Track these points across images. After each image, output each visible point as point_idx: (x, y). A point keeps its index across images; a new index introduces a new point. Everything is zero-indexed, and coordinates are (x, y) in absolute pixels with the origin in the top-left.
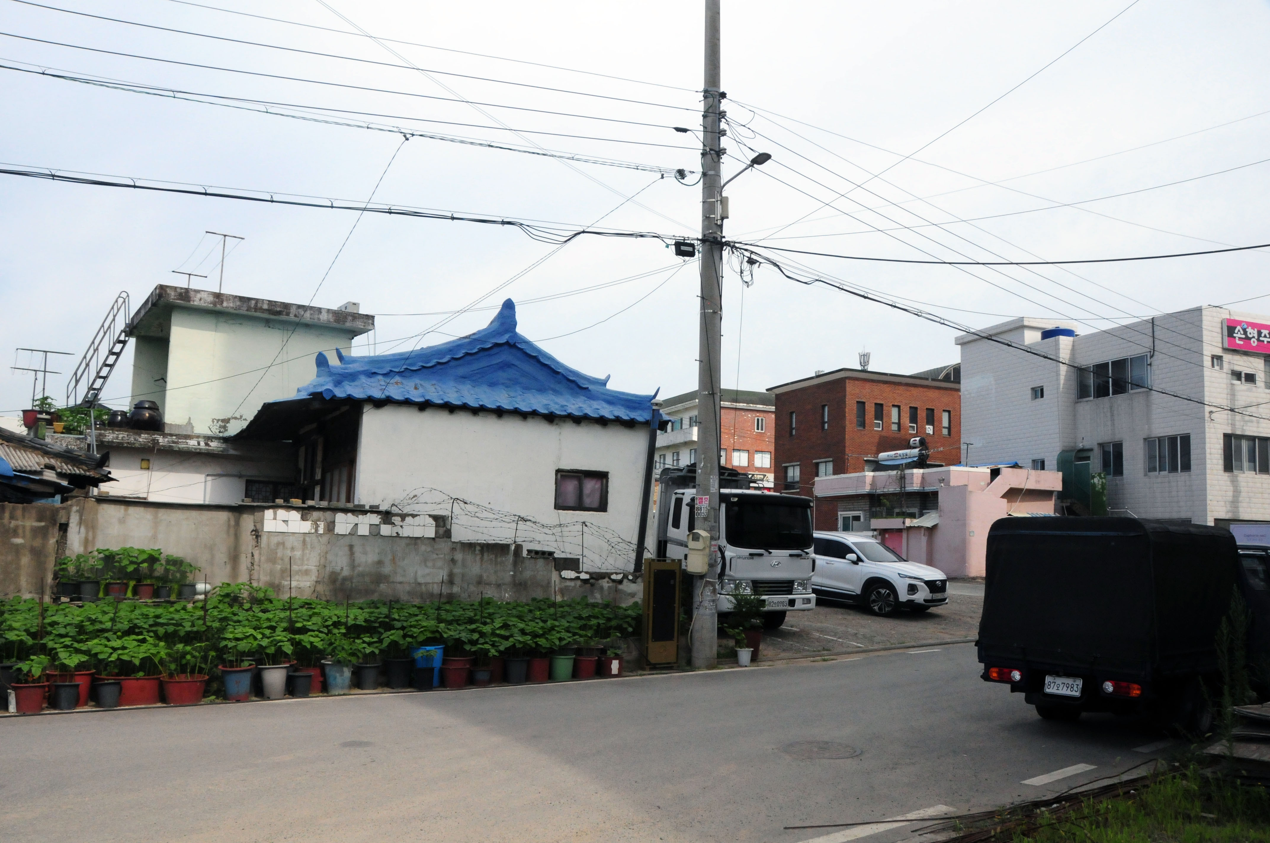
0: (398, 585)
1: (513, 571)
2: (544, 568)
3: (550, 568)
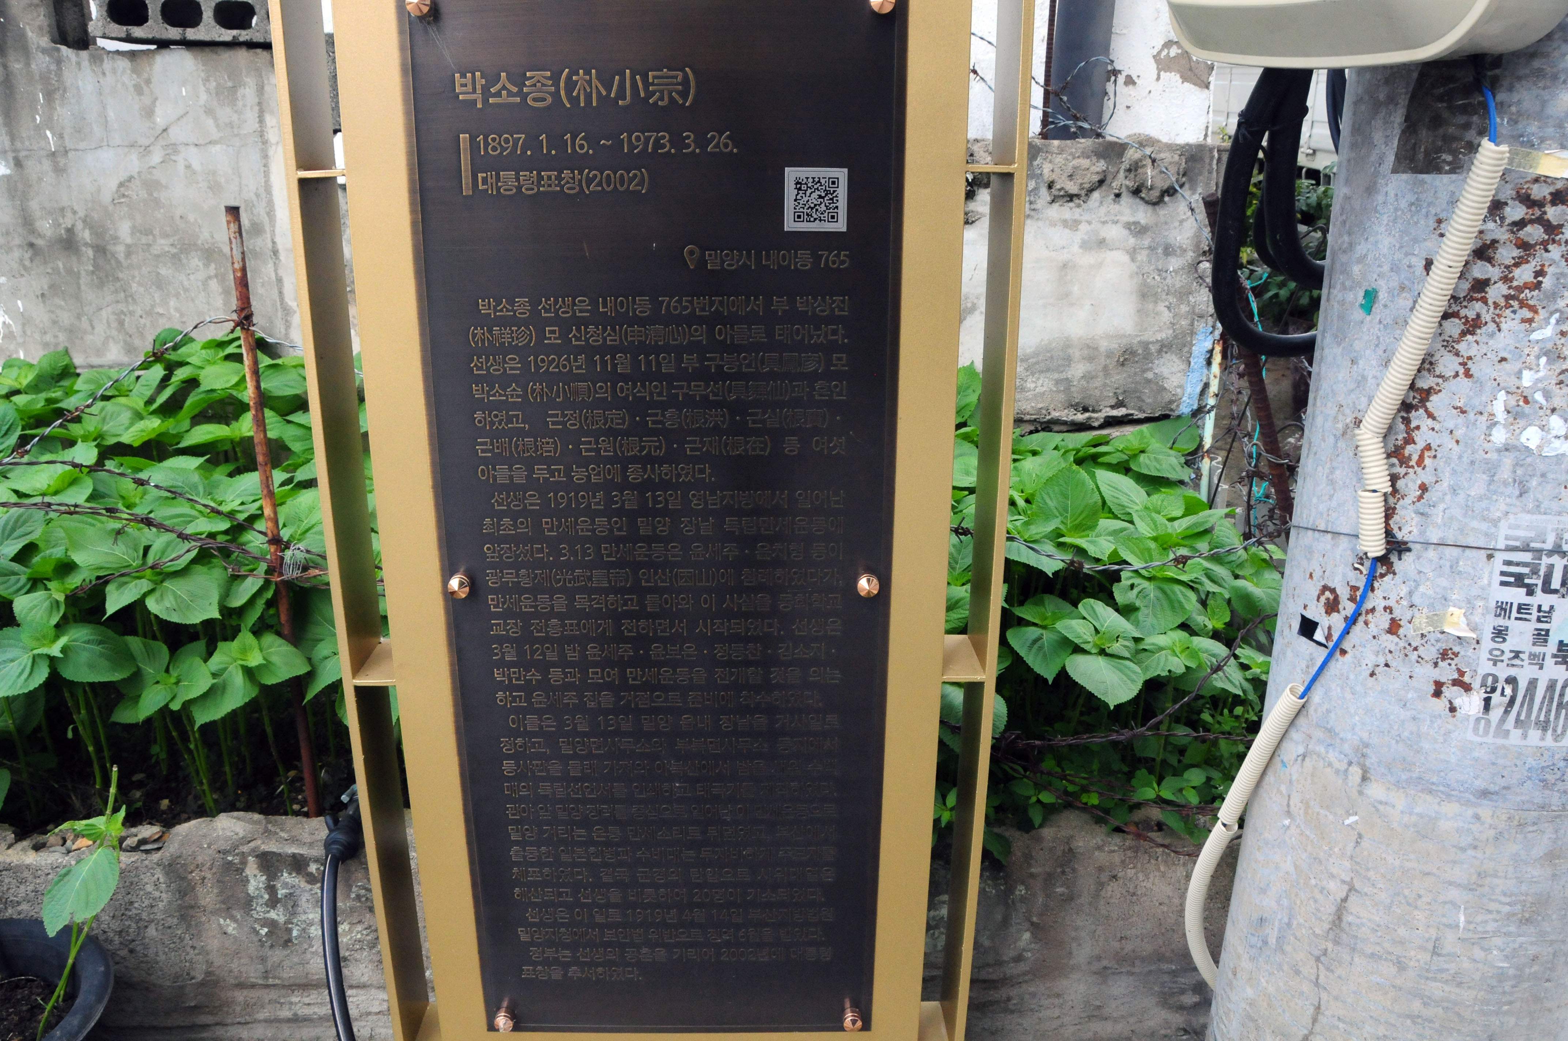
2: (210, 122)
3: (251, 117)
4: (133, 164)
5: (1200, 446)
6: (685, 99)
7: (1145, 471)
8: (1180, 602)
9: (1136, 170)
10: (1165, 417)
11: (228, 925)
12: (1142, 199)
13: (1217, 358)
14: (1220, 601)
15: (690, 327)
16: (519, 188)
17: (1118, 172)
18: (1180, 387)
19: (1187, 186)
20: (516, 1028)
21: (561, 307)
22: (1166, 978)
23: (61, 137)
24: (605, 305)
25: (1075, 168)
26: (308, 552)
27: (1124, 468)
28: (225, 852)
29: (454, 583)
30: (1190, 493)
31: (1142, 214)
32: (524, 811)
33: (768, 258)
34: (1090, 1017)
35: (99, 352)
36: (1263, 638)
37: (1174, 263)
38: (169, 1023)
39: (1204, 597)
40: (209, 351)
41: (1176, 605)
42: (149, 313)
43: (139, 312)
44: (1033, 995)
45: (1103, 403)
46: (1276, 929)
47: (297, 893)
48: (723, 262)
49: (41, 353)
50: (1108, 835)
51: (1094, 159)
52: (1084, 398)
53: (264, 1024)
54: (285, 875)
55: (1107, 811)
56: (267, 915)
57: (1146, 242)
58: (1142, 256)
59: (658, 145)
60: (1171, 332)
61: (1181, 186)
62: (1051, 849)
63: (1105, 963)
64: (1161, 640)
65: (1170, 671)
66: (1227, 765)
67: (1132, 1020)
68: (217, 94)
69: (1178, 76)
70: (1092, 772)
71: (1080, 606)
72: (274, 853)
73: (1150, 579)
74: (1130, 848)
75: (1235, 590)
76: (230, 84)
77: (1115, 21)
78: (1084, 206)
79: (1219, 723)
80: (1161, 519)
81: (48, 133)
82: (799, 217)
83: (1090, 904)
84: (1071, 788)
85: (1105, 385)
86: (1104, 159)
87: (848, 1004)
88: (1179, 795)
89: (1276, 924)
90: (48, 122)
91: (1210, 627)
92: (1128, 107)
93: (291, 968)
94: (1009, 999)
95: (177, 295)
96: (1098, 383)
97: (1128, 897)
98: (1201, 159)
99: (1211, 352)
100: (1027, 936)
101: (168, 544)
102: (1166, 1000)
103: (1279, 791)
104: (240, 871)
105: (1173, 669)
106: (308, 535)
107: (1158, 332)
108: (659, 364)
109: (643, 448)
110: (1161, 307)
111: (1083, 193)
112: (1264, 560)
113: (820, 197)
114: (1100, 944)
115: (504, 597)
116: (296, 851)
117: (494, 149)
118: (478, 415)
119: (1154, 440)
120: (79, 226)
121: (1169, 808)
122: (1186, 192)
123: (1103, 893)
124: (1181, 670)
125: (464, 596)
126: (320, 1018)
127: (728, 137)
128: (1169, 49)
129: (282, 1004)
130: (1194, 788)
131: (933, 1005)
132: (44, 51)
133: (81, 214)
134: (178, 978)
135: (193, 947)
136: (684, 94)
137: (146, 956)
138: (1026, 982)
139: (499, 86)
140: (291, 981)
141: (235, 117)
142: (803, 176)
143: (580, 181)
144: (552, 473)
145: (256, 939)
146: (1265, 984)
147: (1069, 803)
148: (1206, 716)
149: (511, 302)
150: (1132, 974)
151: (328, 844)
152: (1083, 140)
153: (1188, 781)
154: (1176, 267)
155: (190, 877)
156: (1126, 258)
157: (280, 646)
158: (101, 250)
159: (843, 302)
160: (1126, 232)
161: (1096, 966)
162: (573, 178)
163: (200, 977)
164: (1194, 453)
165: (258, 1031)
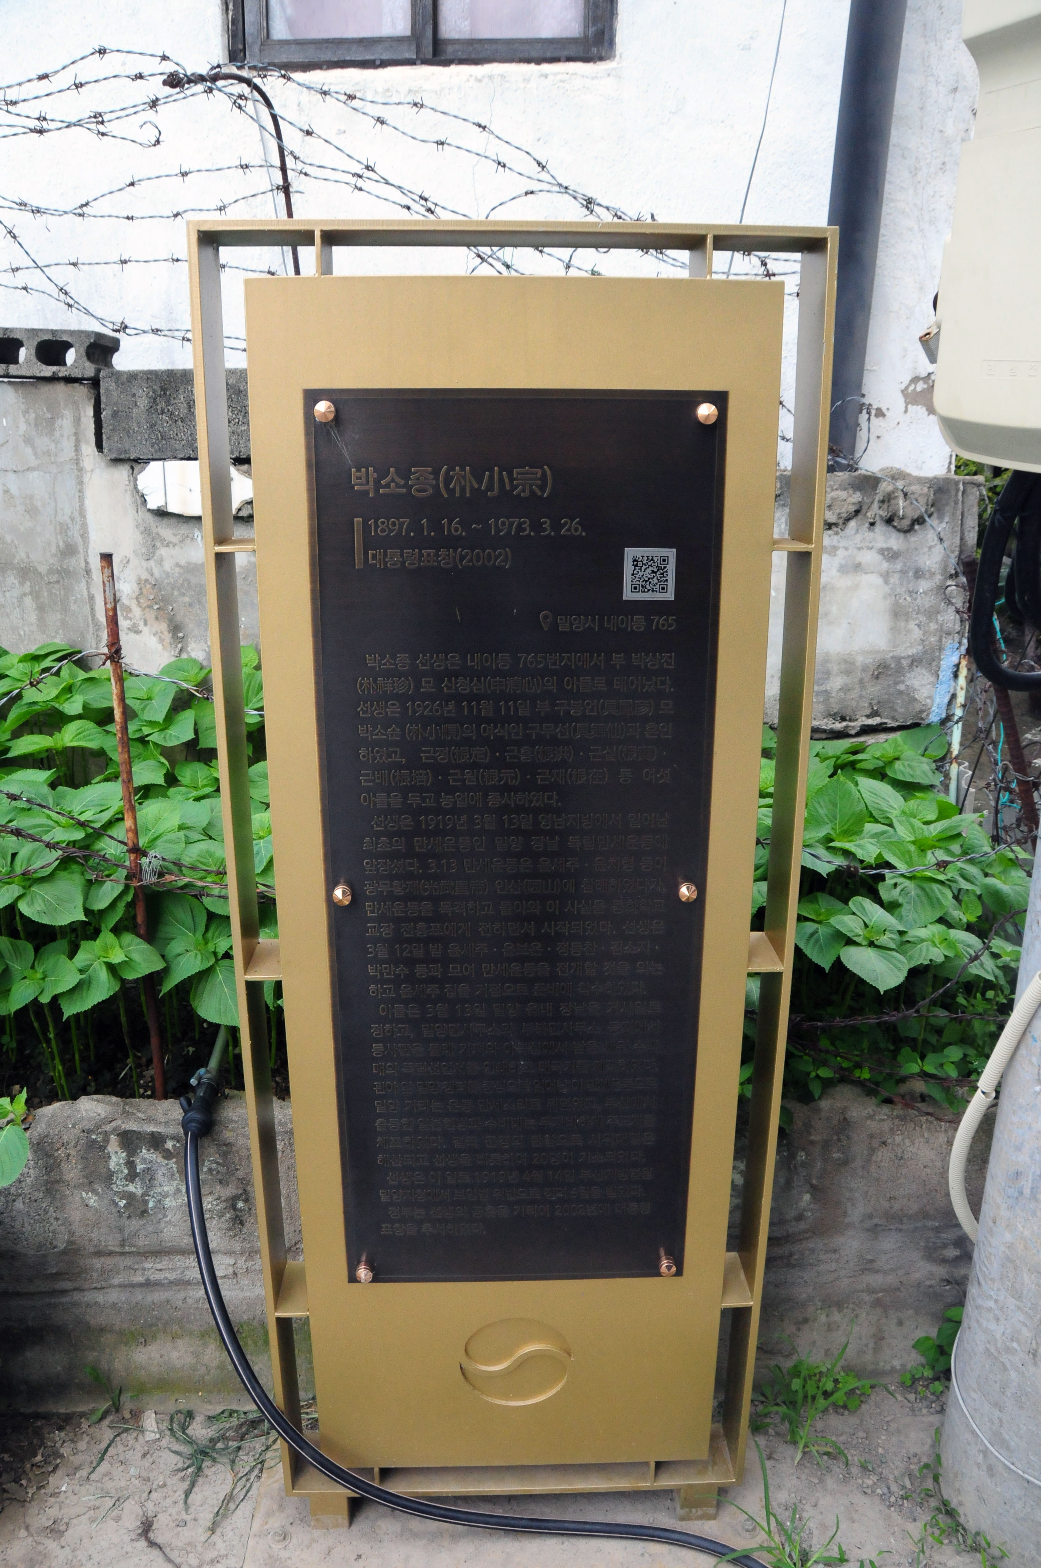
2: (28, 450)
3: (68, 445)
5: (949, 751)
6: (543, 491)
7: (900, 777)
8: (938, 899)
9: (889, 501)
10: (916, 725)
11: (89, 1198)
12: (895, 527)
13: (963, 672)
14: (973, 898)
15: (543, 678)
16: (403, 563)
17: (872, 503)
18: (930, 697)
19: (935, 515)
20: (375, 1280)
21: (435, 662)
22: (930, 1234)
24: (472, 660)
25: (833, 499)
26: (164, 859)
27: (880, 774)
28: (89, 1132)
29: (338, 893)
30: (942, 797)
31: (895, 541)
32: (389, 1087)
33: (609, 621)
34: (863, 1271)
36: (1011, 929)
37: (924, 585)
38: (32, 1288)
39: (956, 893)
40: (25, 664)
41: (935, 901)
44: (812, 1251)
45: (859, 713)
46: (1030, 1181)
47: (155, 1167)
48: (572, 624)
50: (878, 1105)
51: (851, 491)
52: (842, 708)
53: (118, 1289)
54: (144, 1151)
55: (877, 1084)
56: (126, 1189)
57: (899, 566)
58: (895, 579)
59: (520, 528)
60: (921, 647)
61: (930, 516)
62: (828, 1118)
63: (876, 1221)
64: (923, 933)
65: (931, 960)
66: (981, 1043)
67: (900, 1272)
68: (36, 425)
69: (924, 409)
70: (863, 1050)
71: (850, 903)
72: (134, 1131)
73: (910, 878)
74: (898, 1117)
75: (987, 887)
76: (48, 416)
77: (867, 359)
78: (842, 533)
79: (973, 1006)
80: (918, 824)
82: (635, 588)
83: (863, 1167)
84: (845, 1064)
85: (861, 696)
86: (860, 491)
87: (662, 1252)
88: (940, 1069)
89: (1030, 1176)
91: (965, 920)
92: (878, 437)
93: (146, 1236)
94: (791, 1255)
96: (854, 694)
97: (897, 1161)
98: (948, 491)
99: (958, 666)
100: (807, 1197)
101: (34, 852)
102: (931, 1253)
103: (1031, 1062)
104: (103, 1148)
105: (933, 958)
106: (159, 842)
107: (909, 648)
108: (516, 709)
109: (500, 779)
110: (912, 625)
111: (841, 522)
112: (1011, 860)
113: (653, 572)
114: (872, 1203)
115: (379, 904)
116: (154, 1130)
117: (383, 531)
118: (362, 751)
119: (906, 747)
121: (932, 1081)
122: (932, 522)
123: (874, 1158)
124: (940, 959)
125: (347, 903)
126: (171, 1282)
127: (578, 523)
128: (916, 384)
129: (135, 1270)
130: (952, 1063)
131: (734, 1255)
134: (41, 1247)
135: (57, 1219)
136: (543, 488)
137: (13, 1227)
138: (807, 1239)
139: (388, 479)
140: (146, 1249)
141: (52, 446)
142: (639, 555)
143: (454, 558)
144: (424, 799)
145: (114, 1210)
146: (1021, 1229)
147: (844, 1078)
148: (961, 1000)
149: (394, 657)
150: (901, 1230)
151: (185, 1124)
152: (840, 474)
153: (948, 1057)
154: (926, 588)
155: (56, 1154)
156: (880, 581)
157: (138, 944)
159: (670, 657)
160: (880, 557)
161: (869, 1224)
162: (449, 555)
163: (62, 1246)
164: (943, 759)
165: (114, 1296)
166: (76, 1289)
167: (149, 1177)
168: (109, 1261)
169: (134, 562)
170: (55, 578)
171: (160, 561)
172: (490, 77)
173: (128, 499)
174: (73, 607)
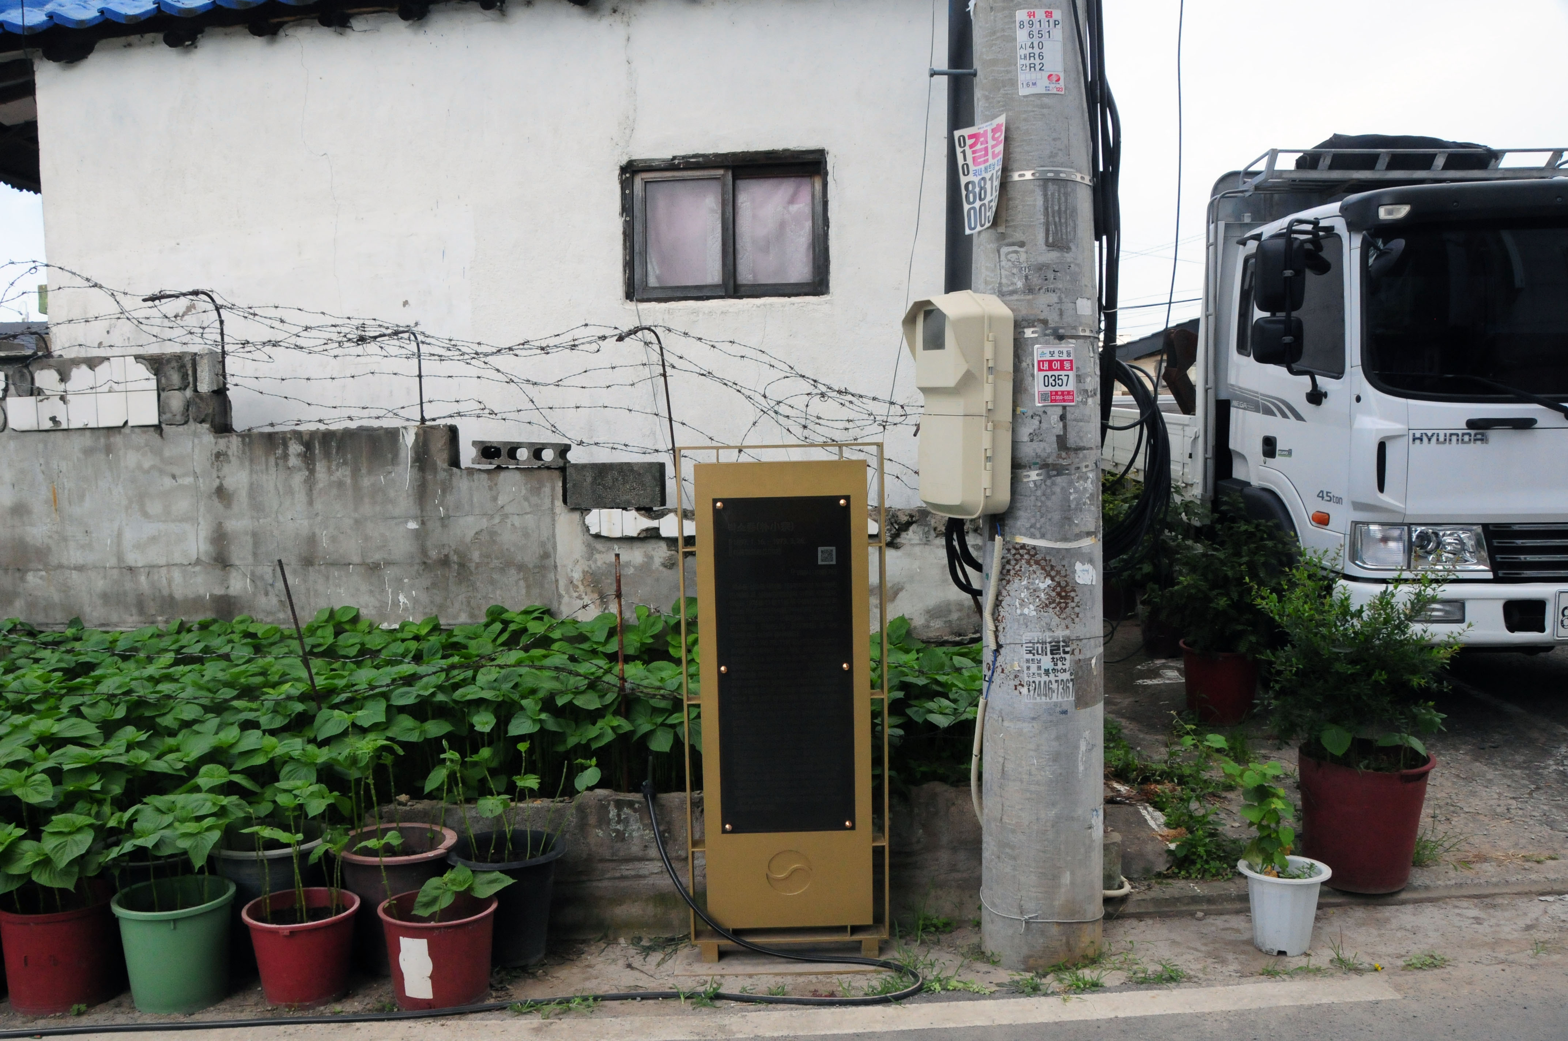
0: (75, 574)
1: (415, 518)
2: (526, 504)
3: (547, 501)
4: (484, 523)
11: (599, 832)
16: (745, 554)
20: (733, 831)
23: (448, 510)
26: (633, 683)
28: (601, 801)
29: (723, 669)
34: (951, 870)
35: (455, 617)
38: (571, 880)
40: (523, 615)
42: (485, 598)
43: (479, 597)
44: (927, 859)
47: (629, 817)
48: (802, 573)
49: (422, 618)
50: (949, 786)
52: (959, 630)
53: (608, 880)
54: (625, 809)
56: (616, 827)
59: (783, 542)
62: (927, 792)
63: (954, 842)
67: (968, 871)
68: (531, 491)
72: (622, 800)
74: (958, 791)
76: (538, 486)
81: (441, 509)
83: (945, 817)
87: (847, 820)
90: (441, 504)
93: (623, 852)
94: (917, 861)
95: (501, 588)
100: (921, 831)
104: (606, 807)
108: (783, 602)
115: (736, 674)
116: (631, 799)
117: (738, 543)
118: (731, 618)
120: (452, 553)
125: (727, 672)
129: (617, 869)
132: (444, 470)
133: (454, 547)
135: (584, 843)
138: (923, 853)
139: (740, 526)
140: (622, 858)
141: (539, 501)
142: (823, 549)
145: (610, 838)
151: (643, 801)
155: (585, 810)
157: (623, 719)
158: (462, 565)
163: (585, 857)
165: (606, 883)
166: (589, 880)
167: (626, 822)
168: (607, 865)
169: (581, 562)
170: (536, 570)
171: (595, 561)
172: (764, 305)
173: (579, 528)
174: (546, 586)
